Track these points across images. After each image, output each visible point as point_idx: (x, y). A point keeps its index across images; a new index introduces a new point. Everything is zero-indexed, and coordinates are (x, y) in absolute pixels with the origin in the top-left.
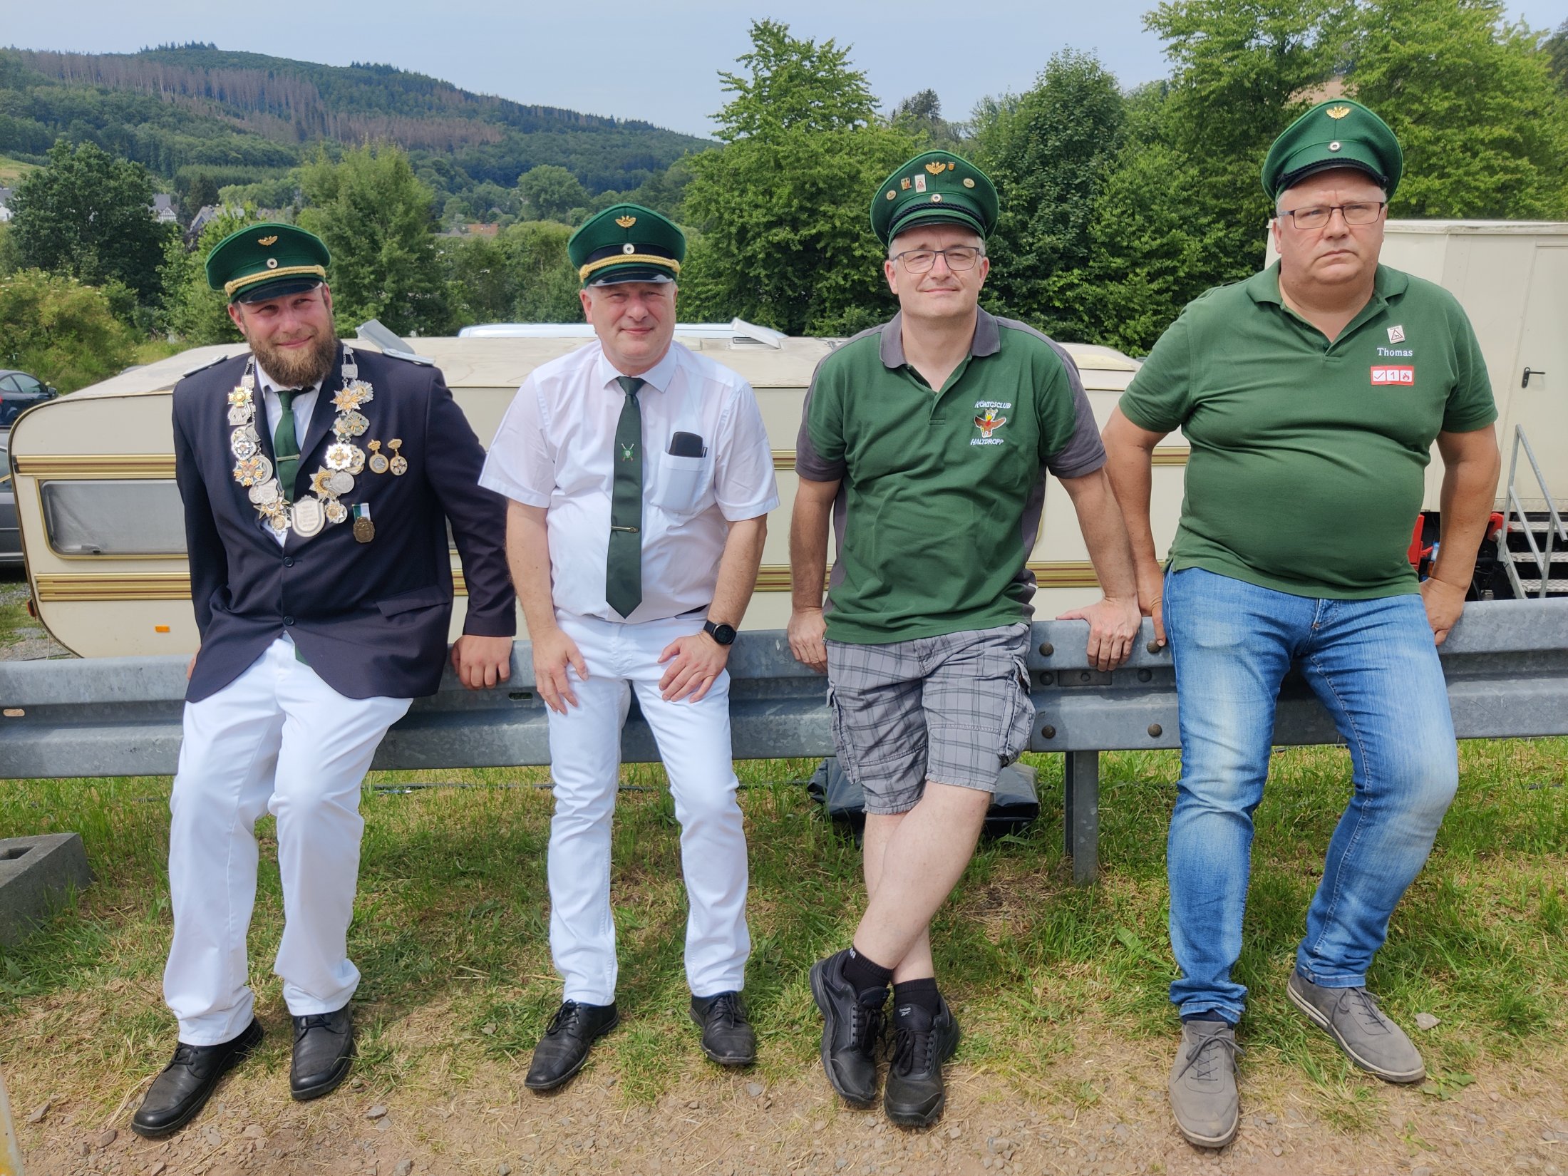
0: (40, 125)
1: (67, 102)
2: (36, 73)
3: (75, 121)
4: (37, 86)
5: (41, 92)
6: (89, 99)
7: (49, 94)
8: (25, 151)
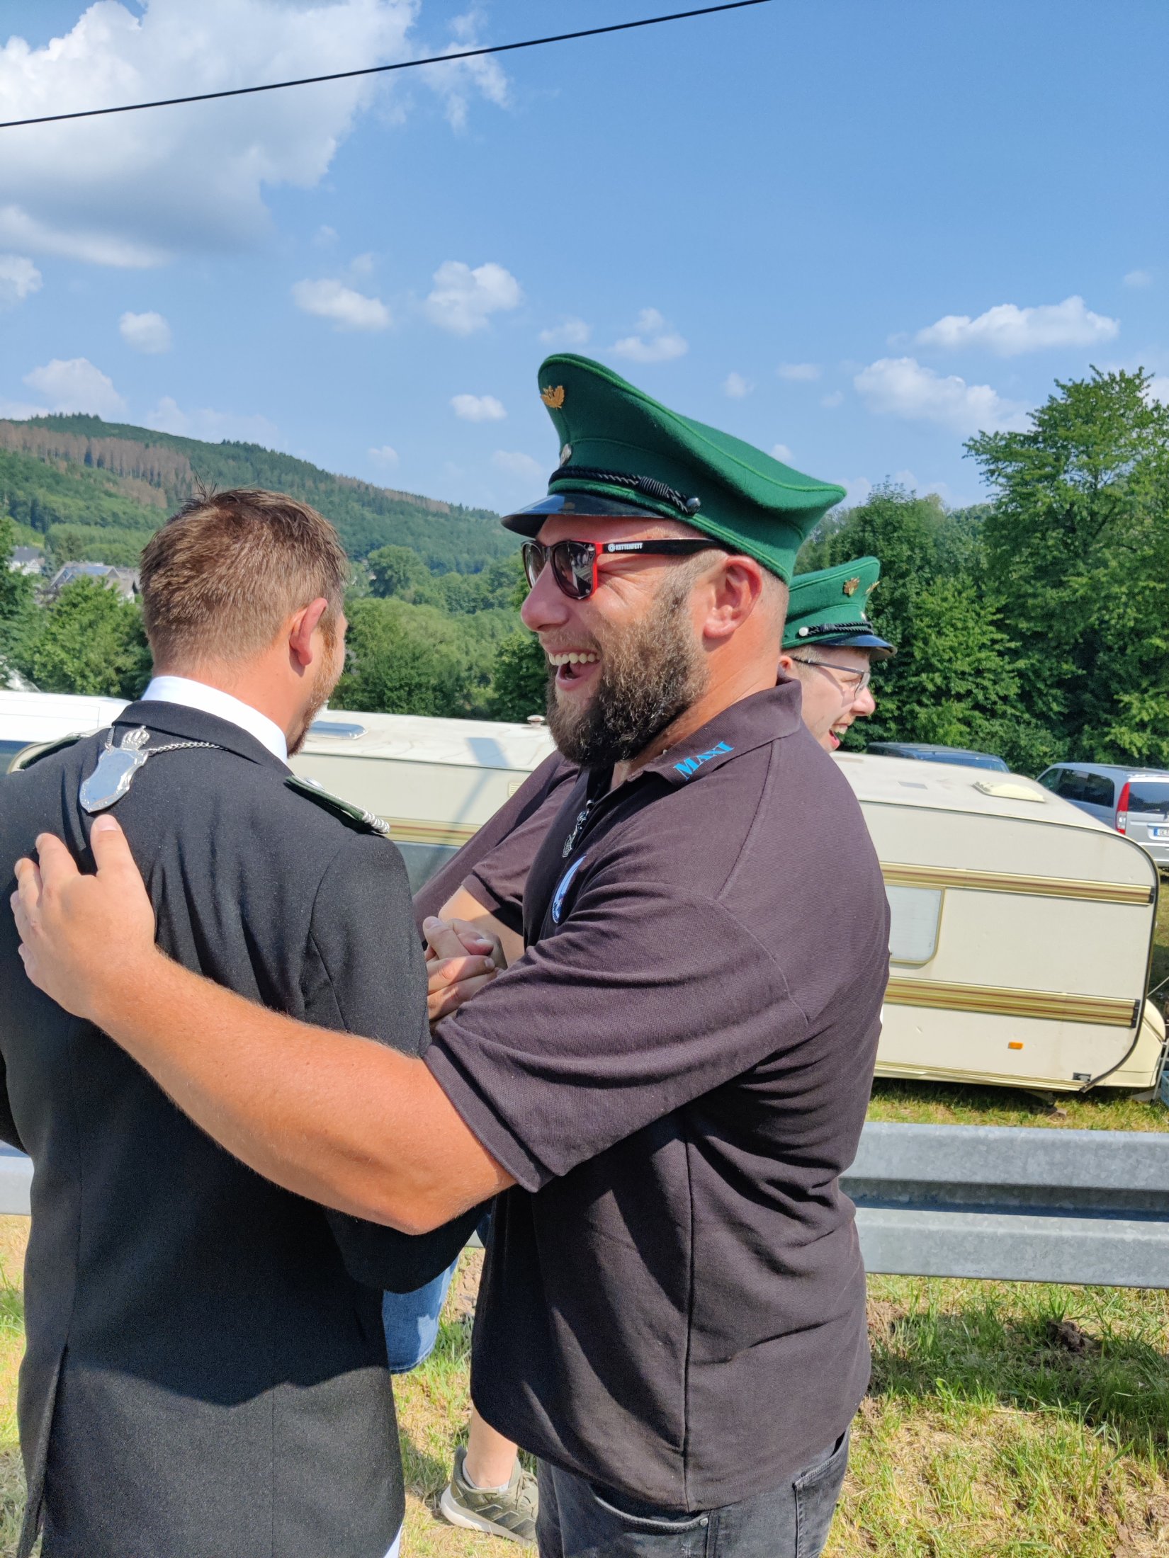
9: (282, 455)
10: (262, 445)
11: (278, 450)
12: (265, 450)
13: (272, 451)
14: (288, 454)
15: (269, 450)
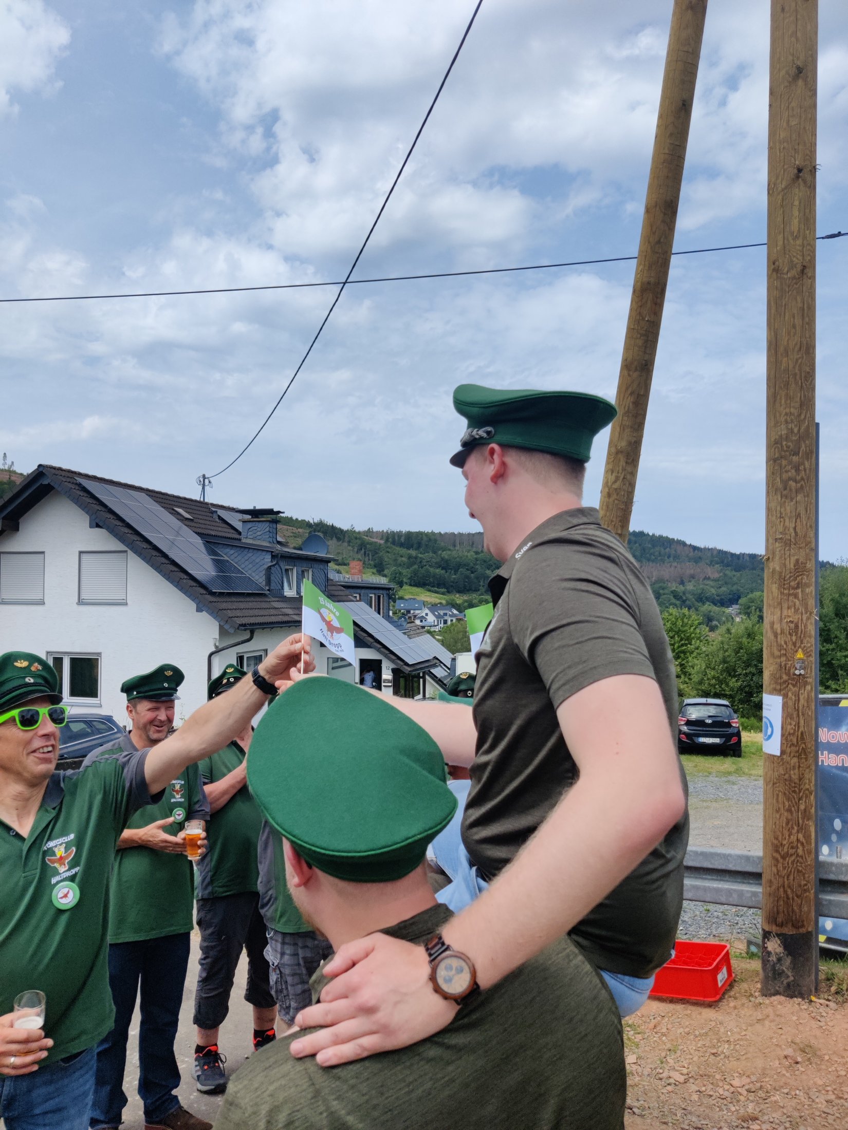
0: (443, 572)
1: (458, 559)
2: (443, 544)
3: (461, 569)
4: (443, 551)
5: (445, 554)
6: (469, 557)
7: (449, 555)
8: (433, 586)
9: (661, 537)
10: (646, 531)
11: (657, 534)
12: (648, 534)
13: (653, 535)
14: (664, 535)
15: (651, 534)
